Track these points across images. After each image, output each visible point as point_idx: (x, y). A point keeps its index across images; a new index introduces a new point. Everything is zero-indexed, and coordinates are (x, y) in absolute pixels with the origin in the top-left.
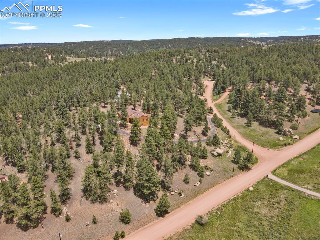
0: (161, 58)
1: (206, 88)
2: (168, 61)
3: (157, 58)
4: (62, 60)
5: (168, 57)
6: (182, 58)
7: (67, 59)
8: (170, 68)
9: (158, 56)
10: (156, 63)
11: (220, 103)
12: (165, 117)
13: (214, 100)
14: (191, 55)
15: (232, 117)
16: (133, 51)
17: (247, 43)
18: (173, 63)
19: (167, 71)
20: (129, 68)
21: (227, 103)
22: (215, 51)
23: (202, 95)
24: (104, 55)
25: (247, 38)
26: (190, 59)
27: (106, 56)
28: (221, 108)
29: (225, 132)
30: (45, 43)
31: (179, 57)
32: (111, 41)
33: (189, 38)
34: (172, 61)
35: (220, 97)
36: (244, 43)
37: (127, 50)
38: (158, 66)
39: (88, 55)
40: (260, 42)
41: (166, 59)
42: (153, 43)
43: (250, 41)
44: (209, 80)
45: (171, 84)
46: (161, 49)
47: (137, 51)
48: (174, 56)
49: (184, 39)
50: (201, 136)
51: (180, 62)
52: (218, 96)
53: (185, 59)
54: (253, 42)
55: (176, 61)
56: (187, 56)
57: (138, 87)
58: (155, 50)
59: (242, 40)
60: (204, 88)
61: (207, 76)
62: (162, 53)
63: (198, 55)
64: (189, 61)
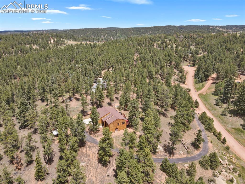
0: (143, 43)
1: (186, 74)
2: (150, 46)
3: (140, 43)
4: (62, 44)
5: (150, 42)
6: (162, 43)
7: (66, 43)
8: (152, 53)
9: (140, 41)
10: (138, 48)
11: (205, 93)
12: (146, 129)
13: (198, 89)
14: (170, 41)
15: (222, 115)
16: (121, 36)
17: (216, 30)
18: (155, 48)
19: (148, 57)
20: (113, 52)
21: (213, 94)
22: (191, 37)
23: (184, 83)
24: (96, 39)
25: (215, 26)
26: (169, 45)
27: (98, 40)
28: (206, 101)
29: (219, 139)
30: (56, 30)
31: (159, 42)
32: (105, 28)
33: (166, 26)
34: (153, 46)
35: (203, 86)
36: (214, 30)
37: (116, 36)
38: (140, 52)
39: (83, 39)
40: (226, 29)
41: (148, 44)
42: (137, 30)
43: (218, 29)
44: (189, 65)
45: (152, 72)
46: (144, 34)
47: (124, 36)
48: (155, 41)
49: (162, 26)
50: (191, 148)
51: (160, 47)
52: (201, 84)
53: (165, 44)
54: (221, 29)
55: (157, 46)
56: (167, 41)
57: (116, 78)
58: (138, 36)
59: (211, 27)
60: (185, 74)
61: (186, 61)
62: (144, 39)
63: (176, 41)
64: (168, 46)
